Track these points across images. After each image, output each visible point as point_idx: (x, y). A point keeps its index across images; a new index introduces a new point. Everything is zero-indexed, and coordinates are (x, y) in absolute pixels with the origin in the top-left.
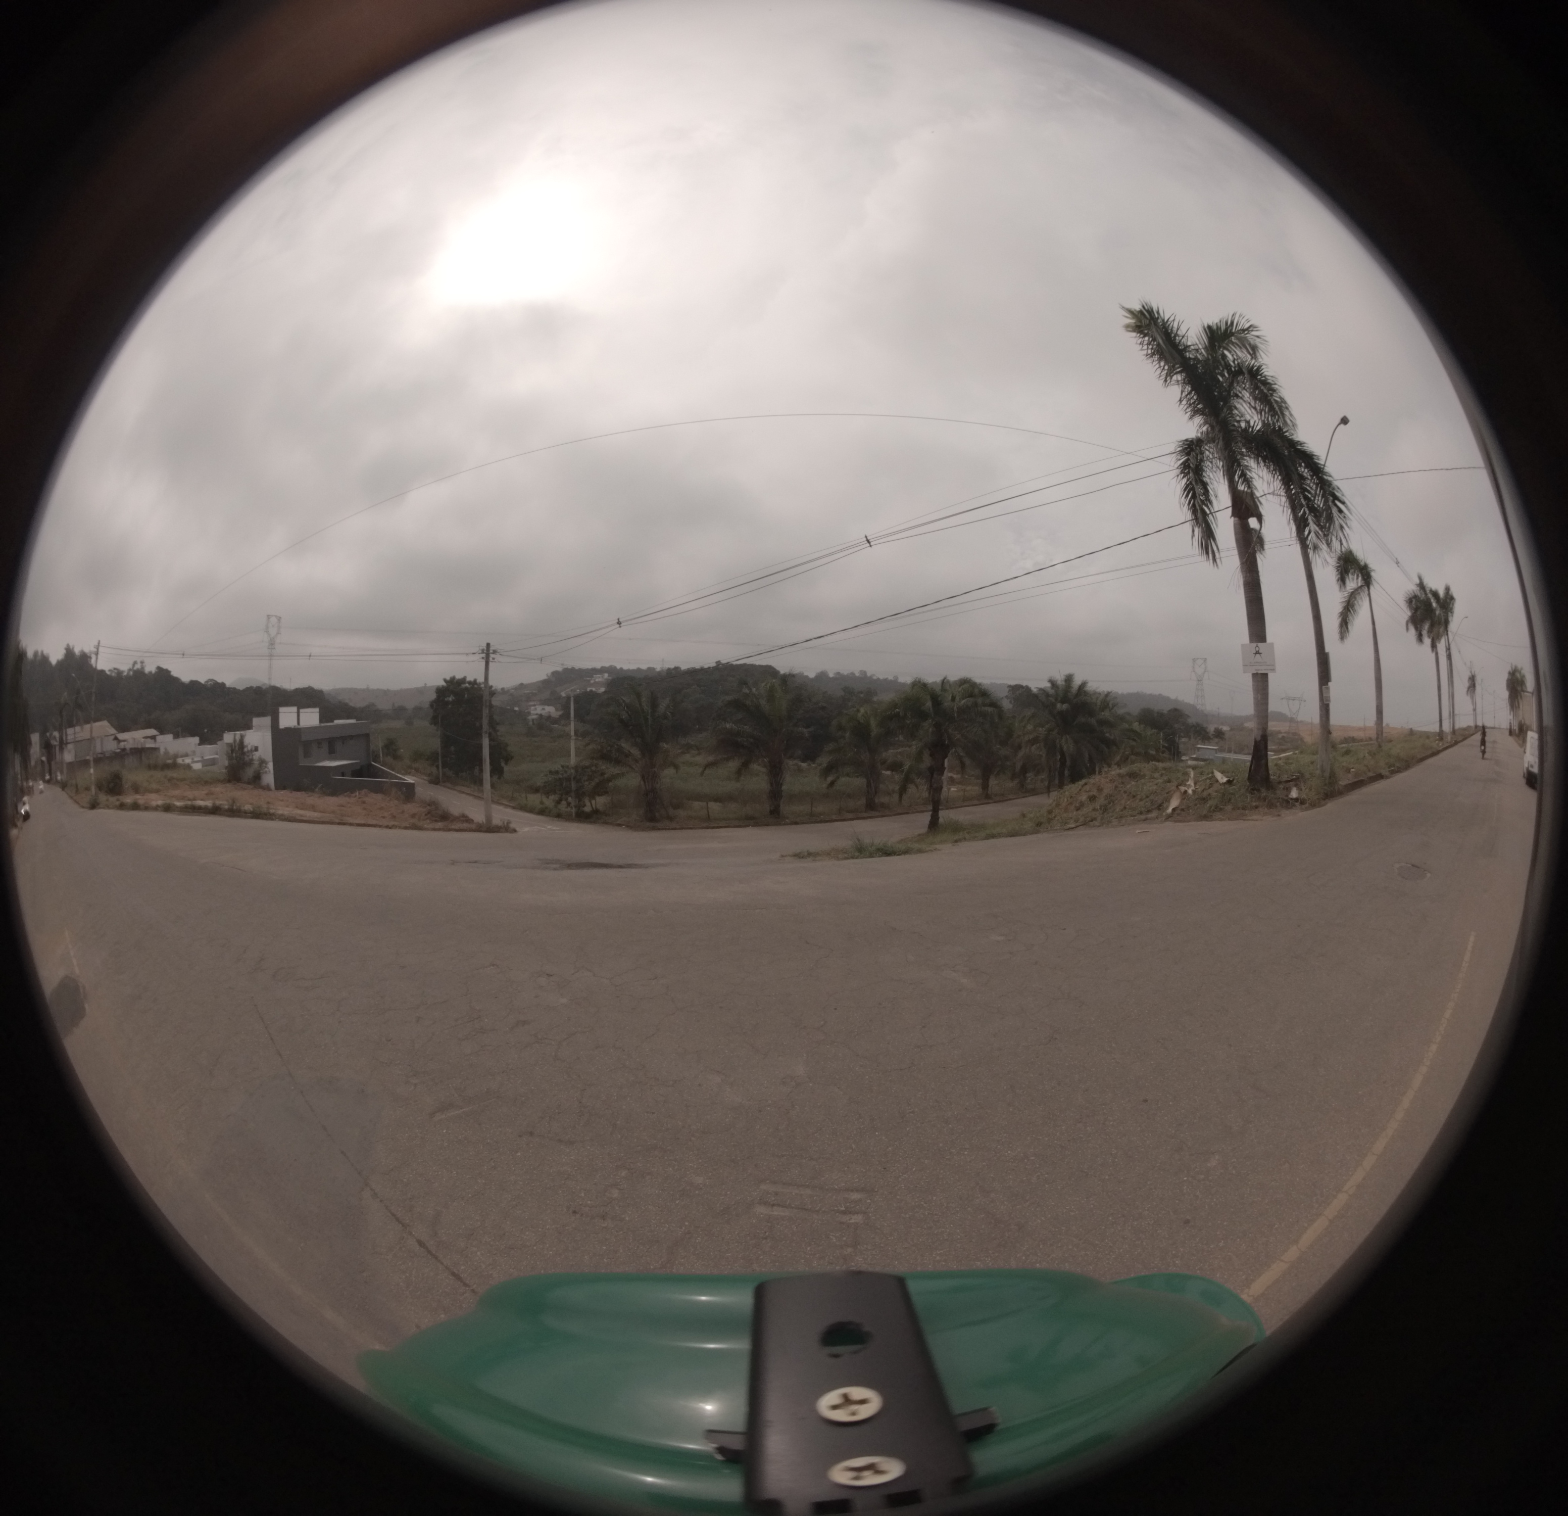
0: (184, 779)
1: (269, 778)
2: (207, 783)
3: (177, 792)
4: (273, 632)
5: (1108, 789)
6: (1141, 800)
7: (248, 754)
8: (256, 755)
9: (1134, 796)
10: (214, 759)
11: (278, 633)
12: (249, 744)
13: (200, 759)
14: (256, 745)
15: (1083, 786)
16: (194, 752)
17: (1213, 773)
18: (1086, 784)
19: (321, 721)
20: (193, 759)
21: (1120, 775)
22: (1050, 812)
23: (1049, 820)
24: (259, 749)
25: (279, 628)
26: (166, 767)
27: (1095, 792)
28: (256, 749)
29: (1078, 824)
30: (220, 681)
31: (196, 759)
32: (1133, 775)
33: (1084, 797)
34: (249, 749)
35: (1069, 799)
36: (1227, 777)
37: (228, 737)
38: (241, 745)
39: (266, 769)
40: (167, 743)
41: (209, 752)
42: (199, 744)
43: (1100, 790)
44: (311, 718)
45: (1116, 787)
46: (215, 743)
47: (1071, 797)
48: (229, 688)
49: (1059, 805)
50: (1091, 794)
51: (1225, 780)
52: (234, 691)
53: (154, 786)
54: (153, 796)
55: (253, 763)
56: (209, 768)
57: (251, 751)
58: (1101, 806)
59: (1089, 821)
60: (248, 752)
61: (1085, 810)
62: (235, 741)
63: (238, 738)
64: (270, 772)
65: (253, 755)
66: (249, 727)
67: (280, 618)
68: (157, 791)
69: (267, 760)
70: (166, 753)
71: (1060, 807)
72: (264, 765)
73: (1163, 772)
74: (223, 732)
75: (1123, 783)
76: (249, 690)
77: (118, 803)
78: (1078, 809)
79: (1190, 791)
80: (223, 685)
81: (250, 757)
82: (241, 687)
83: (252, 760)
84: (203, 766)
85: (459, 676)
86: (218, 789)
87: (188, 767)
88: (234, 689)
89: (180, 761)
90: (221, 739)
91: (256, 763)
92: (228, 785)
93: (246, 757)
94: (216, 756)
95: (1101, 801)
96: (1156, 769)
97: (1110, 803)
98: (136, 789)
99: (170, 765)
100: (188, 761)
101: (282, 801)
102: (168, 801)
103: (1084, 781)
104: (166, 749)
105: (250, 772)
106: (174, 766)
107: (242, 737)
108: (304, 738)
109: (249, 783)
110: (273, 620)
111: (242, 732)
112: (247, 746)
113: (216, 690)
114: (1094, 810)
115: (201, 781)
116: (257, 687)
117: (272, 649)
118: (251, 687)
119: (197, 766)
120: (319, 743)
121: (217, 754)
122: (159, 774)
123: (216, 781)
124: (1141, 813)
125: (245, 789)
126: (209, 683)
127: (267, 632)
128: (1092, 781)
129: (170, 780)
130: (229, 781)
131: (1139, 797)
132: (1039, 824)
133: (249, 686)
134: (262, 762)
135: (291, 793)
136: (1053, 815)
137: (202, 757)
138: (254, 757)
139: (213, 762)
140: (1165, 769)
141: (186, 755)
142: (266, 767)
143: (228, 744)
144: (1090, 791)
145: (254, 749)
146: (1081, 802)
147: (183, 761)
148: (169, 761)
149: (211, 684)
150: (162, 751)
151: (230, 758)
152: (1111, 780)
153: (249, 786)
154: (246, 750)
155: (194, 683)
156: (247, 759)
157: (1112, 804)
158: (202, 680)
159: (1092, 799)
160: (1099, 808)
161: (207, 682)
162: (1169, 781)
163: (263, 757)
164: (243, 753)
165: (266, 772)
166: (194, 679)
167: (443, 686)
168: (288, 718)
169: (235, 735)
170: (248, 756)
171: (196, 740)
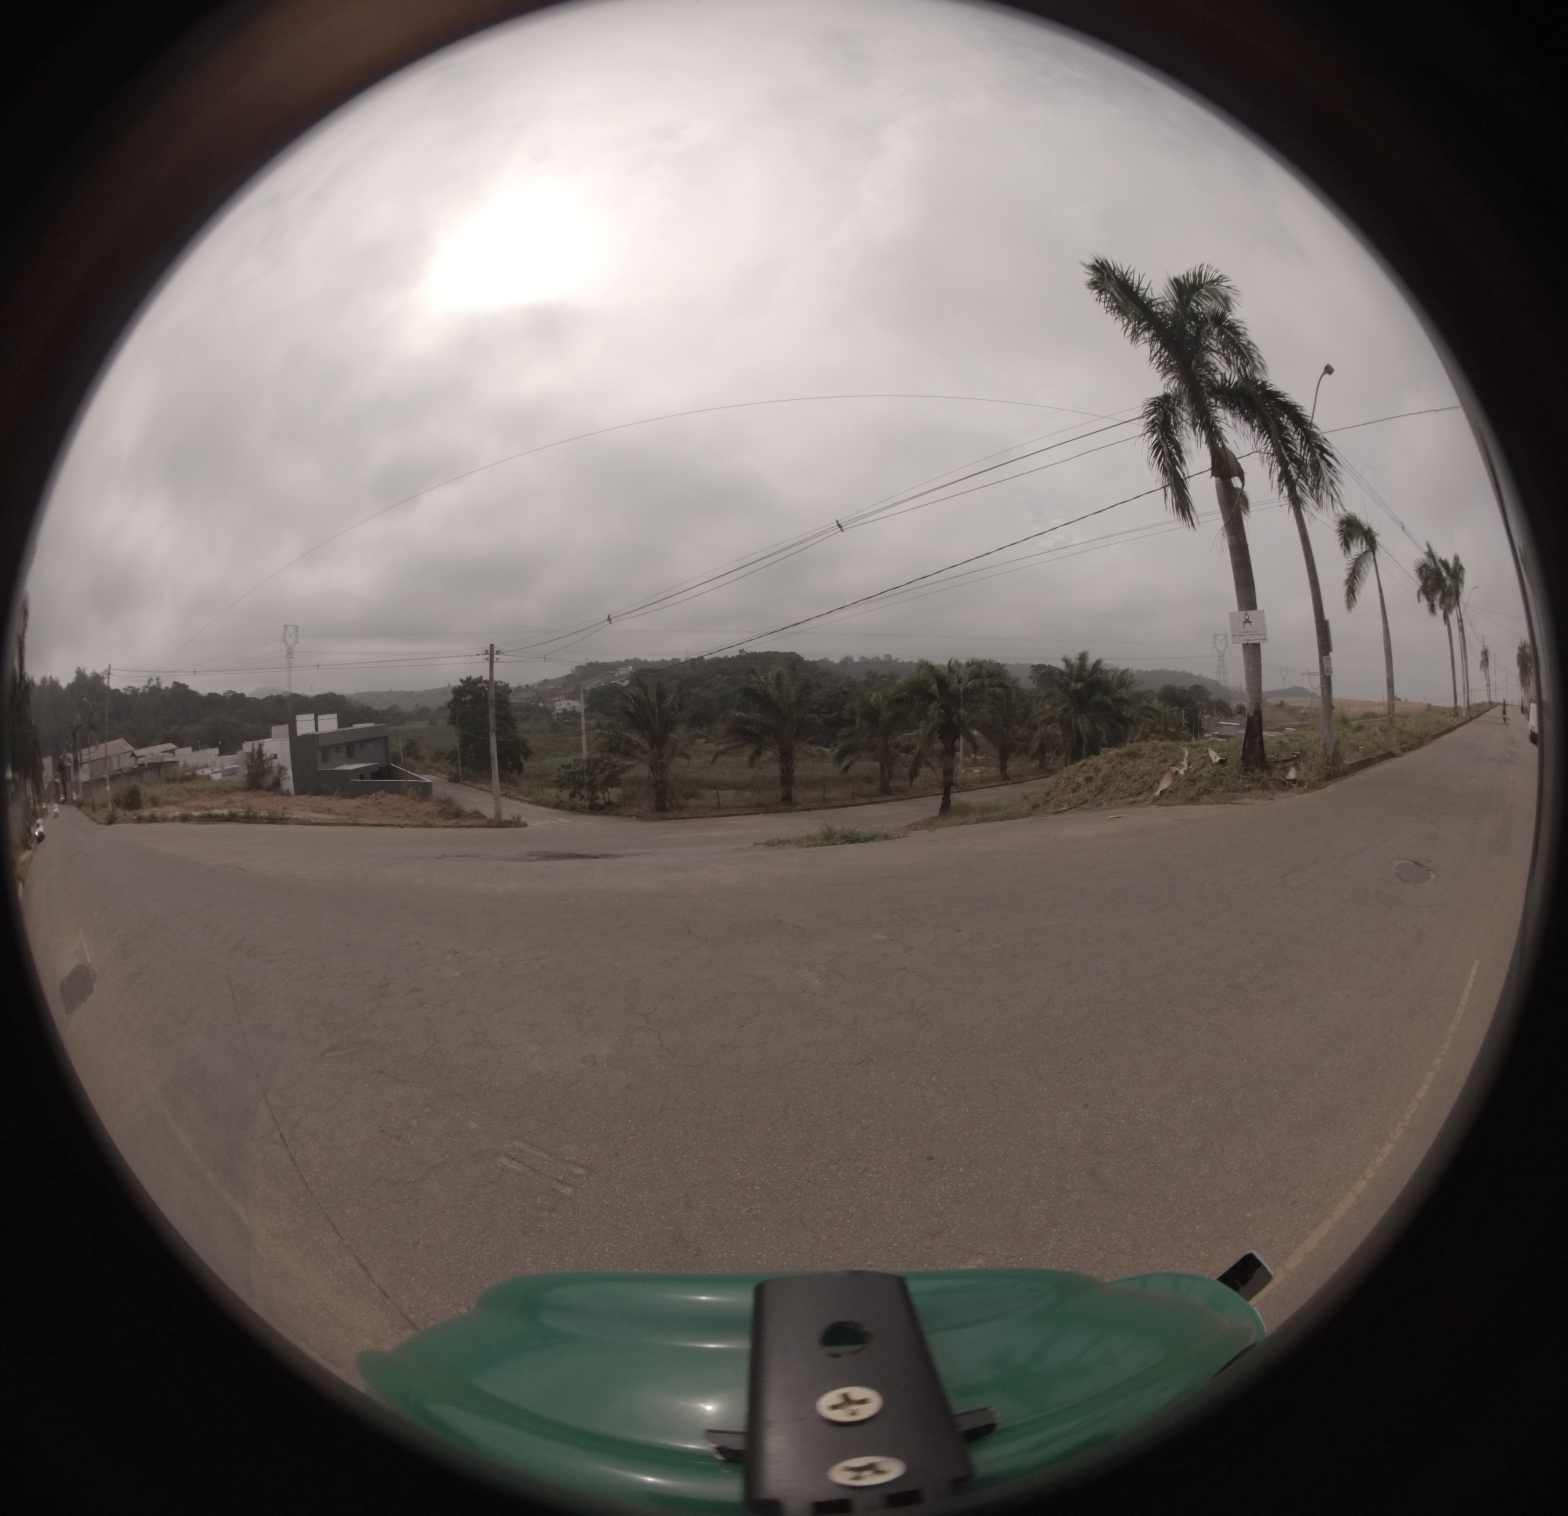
0: (204, 790)
1: (289, 784)
2: (226, 792)
3: (195, 803)
4: (291, 641)
5: (1105, 769)
6: (1135, 781)
7: (267, 762)
8: (275, 763)
9: (1129, 777)
10: (234, 768)
11: (296, 642)
12: (268, 752)
13: (220, 769)
14: (275, 753)
15: (1081, 767)
16: (214, 763)
17: (1207, 752)
18: (1084, 765)
19: (339, 727)
20: (212, 770)
21: (1117, 754)
22: (1048, 794)
23: (1046, 802)
24: (278, 756)
25: (297, 637)
26: (186, 779)
27: (1091, 774)
28: (275, 757)
29: (1070, 807)
30: (239, 692)
31: (216, 770)
32: (1132, 755)
33: (1080, 779)
34: (268, 757)
35: (1067, 780)
36: (1220, 756)
37: (247, 747)
38: (260, 753)
39: (286, 776)
40: (186, 756)
41: (229, 762)
42: (221, 754)
43: (1097, 770)
44: (329, 724)
45: (1113, 767)
46: (235, 754)
47: (1069, 778)
48: (249, 699)
49: (1058, 787)
50: (1088, 775)
51: (1218, 759)
52: (253, 701)
53: (173, 798)
54: (171, 808)
55: (272, 771)
56: (229, 778)
57: (270, 759)
58: (1096, 788)
59: (1081, 804)
60: (267, 759)
61: (1082, 792)
62: (253, 750)
63: (256, 747)
64: (289, 778)
65: (272, 763)
66: (268, 735)
67: (297, 627)
68: (175, 803)
69: (286, 766)
70: (185, 766)
71: (1058, 789)
72: (283, 771)
73: (1163, 751)
74: (243, 742)
75: (1121, 763)
76: (270, 699)
77: (135, 817)
78: (1074, 791)
79: (1182, 772)
80: (243, 695)
81: (270, 765)
82: (261, 697)
83: (271, 767)
84: (223, 776)
85: (475, 676)
86: (239, 797)
87: (208, 778)
88: (254, 699)
89: (199, 772)
90: (241, 749)
91: (275, 770)
92: (248, 793)
93: (265, 765)
94: (236, 766)
95: (1098, 782)
96: (1155, 749)
97: (1106, 785)
98: (155, 803)
99: (190, 777)
100: (207, 772)
101: (300, 805)
102: (185, 812)
103: (1082, 762)
104: (185, 762)
105: (269, 780)
106: (194, 777)
107: (261, 746)
108: (321, 744)
109: (269, 790)
110: (291, 630)
111: (261, 741)
112: (266, 755)
113: (236, 701)
114: (1089, 791)
115: (220, 790)
116: (277, 695)
117: (290, 658)
118: (271, 697)
119: (217, 777)
120: (337, 747)
121: (237, 764)
122: (177, 787)
123: (234, 790)
124: (1131, 795)
125: (265, 796)
126: (228, 694)
127: (285, 641)
128: (1090, 761)
129: (189, 791)
130: (249, 789)
131: (1133, 778)
132: (1035, 807)
133: (269, 695)
134: (282, 769)
135: (310, 797)
136: (1051, 796)
137: (222, 768)
138: (273, 765)
139: (233, 772)
140: (1165, 748)
141: (206, 766)
142: (285, 774)
143: (247, 753)
144: (1087, 772)
145: (272, 756)
146: (1078, 783)
147: (203, 772)
148: (188, 774)
149: (230, 696)
150: (181, 764)
151: (249, 767)
152: (1109, 760)
153: (268, 793)
154: (264, 758)
155: (213, 697)
156: (266, 767)
157: (1108, 785)
158: (221, 691)
159: (1089, 780)
160: (1094, 789)
161: (226, 693)
162: (1165, 761)
163: (282, 764)
164: (263, 762)
165: (285, 779)
166: (213, 691)
167: (460, 687)
168: (305, 725)
169: (253, 745)
170: (267, 764)
171: (216, 751)
